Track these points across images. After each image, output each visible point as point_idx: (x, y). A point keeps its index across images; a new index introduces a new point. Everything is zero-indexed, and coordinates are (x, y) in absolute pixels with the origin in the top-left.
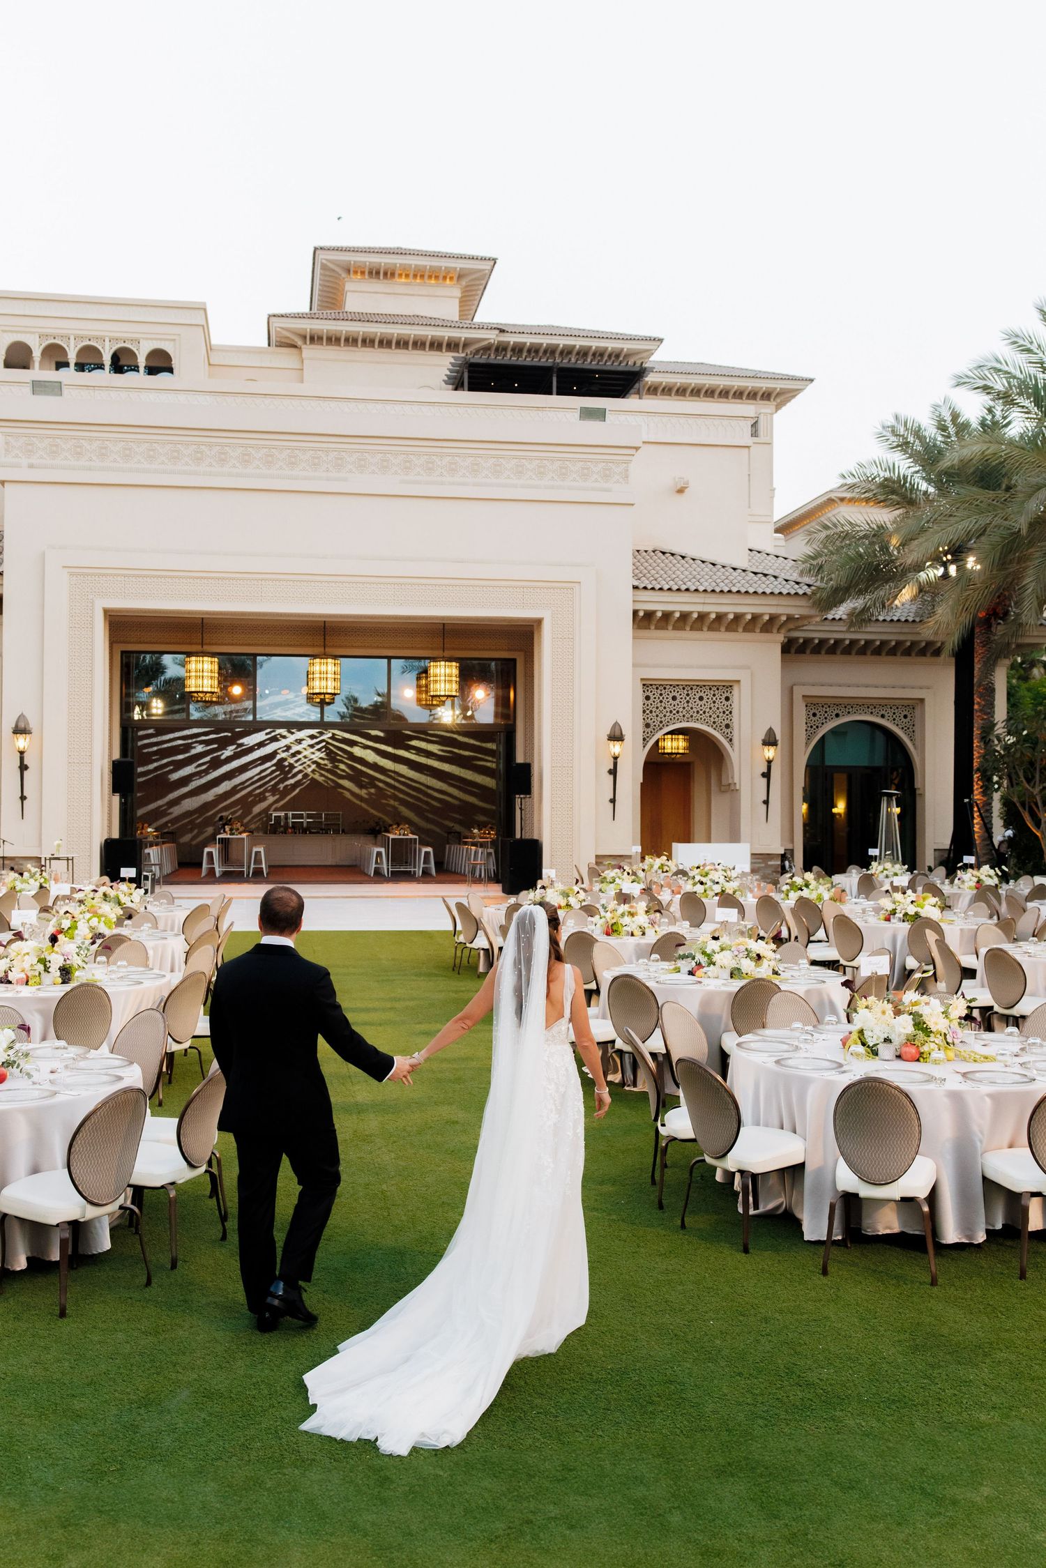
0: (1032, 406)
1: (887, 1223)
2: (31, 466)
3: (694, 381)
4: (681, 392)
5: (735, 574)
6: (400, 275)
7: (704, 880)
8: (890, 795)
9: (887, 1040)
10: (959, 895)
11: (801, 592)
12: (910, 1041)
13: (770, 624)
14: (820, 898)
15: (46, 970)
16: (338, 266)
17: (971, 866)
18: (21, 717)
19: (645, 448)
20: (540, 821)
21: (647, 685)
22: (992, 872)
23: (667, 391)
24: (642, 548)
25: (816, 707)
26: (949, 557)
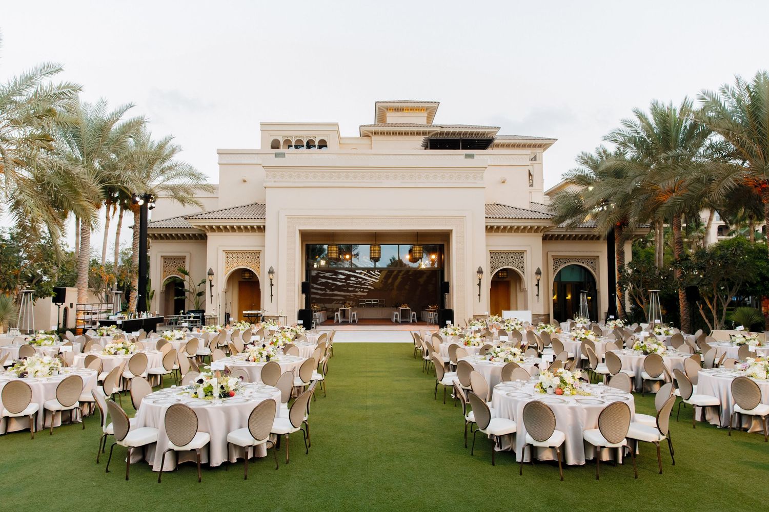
0: (634, 148)
1: (547, 456)
2: (275, 182)
3: (512, 142)
4: (508, 146)
5: (524, 212)
6: (406, 110)
7: (508, 325)
8: (583, 293)
9: (551, 387)
10: (608, 331)
11: (549, 218)
12: (559, 387)
13: (538, 230)
14: (551, 331)
15: (261, 357)
16: (385, 108)
17: (613, 319)
18: (271, 267)
19: (489, 167)
20: (453, 303)
21: (492, 253)
22: (621, 322)
23: (503, 146)
24: (490, 203)
25: (557, 260)
26: (604, 203)
